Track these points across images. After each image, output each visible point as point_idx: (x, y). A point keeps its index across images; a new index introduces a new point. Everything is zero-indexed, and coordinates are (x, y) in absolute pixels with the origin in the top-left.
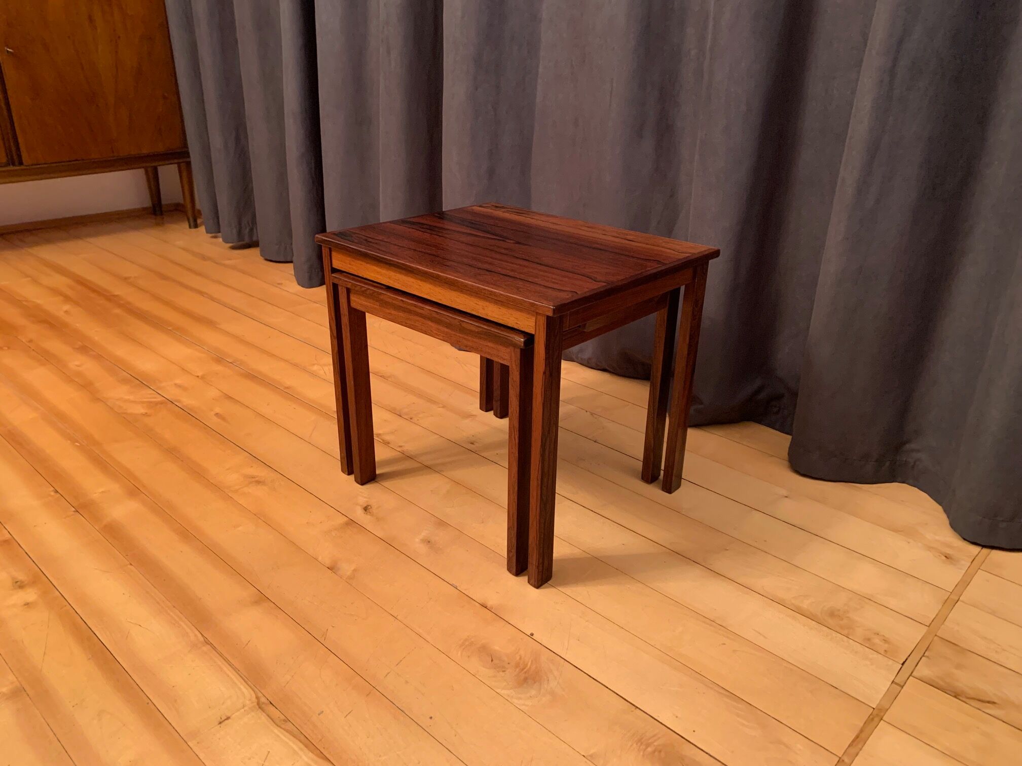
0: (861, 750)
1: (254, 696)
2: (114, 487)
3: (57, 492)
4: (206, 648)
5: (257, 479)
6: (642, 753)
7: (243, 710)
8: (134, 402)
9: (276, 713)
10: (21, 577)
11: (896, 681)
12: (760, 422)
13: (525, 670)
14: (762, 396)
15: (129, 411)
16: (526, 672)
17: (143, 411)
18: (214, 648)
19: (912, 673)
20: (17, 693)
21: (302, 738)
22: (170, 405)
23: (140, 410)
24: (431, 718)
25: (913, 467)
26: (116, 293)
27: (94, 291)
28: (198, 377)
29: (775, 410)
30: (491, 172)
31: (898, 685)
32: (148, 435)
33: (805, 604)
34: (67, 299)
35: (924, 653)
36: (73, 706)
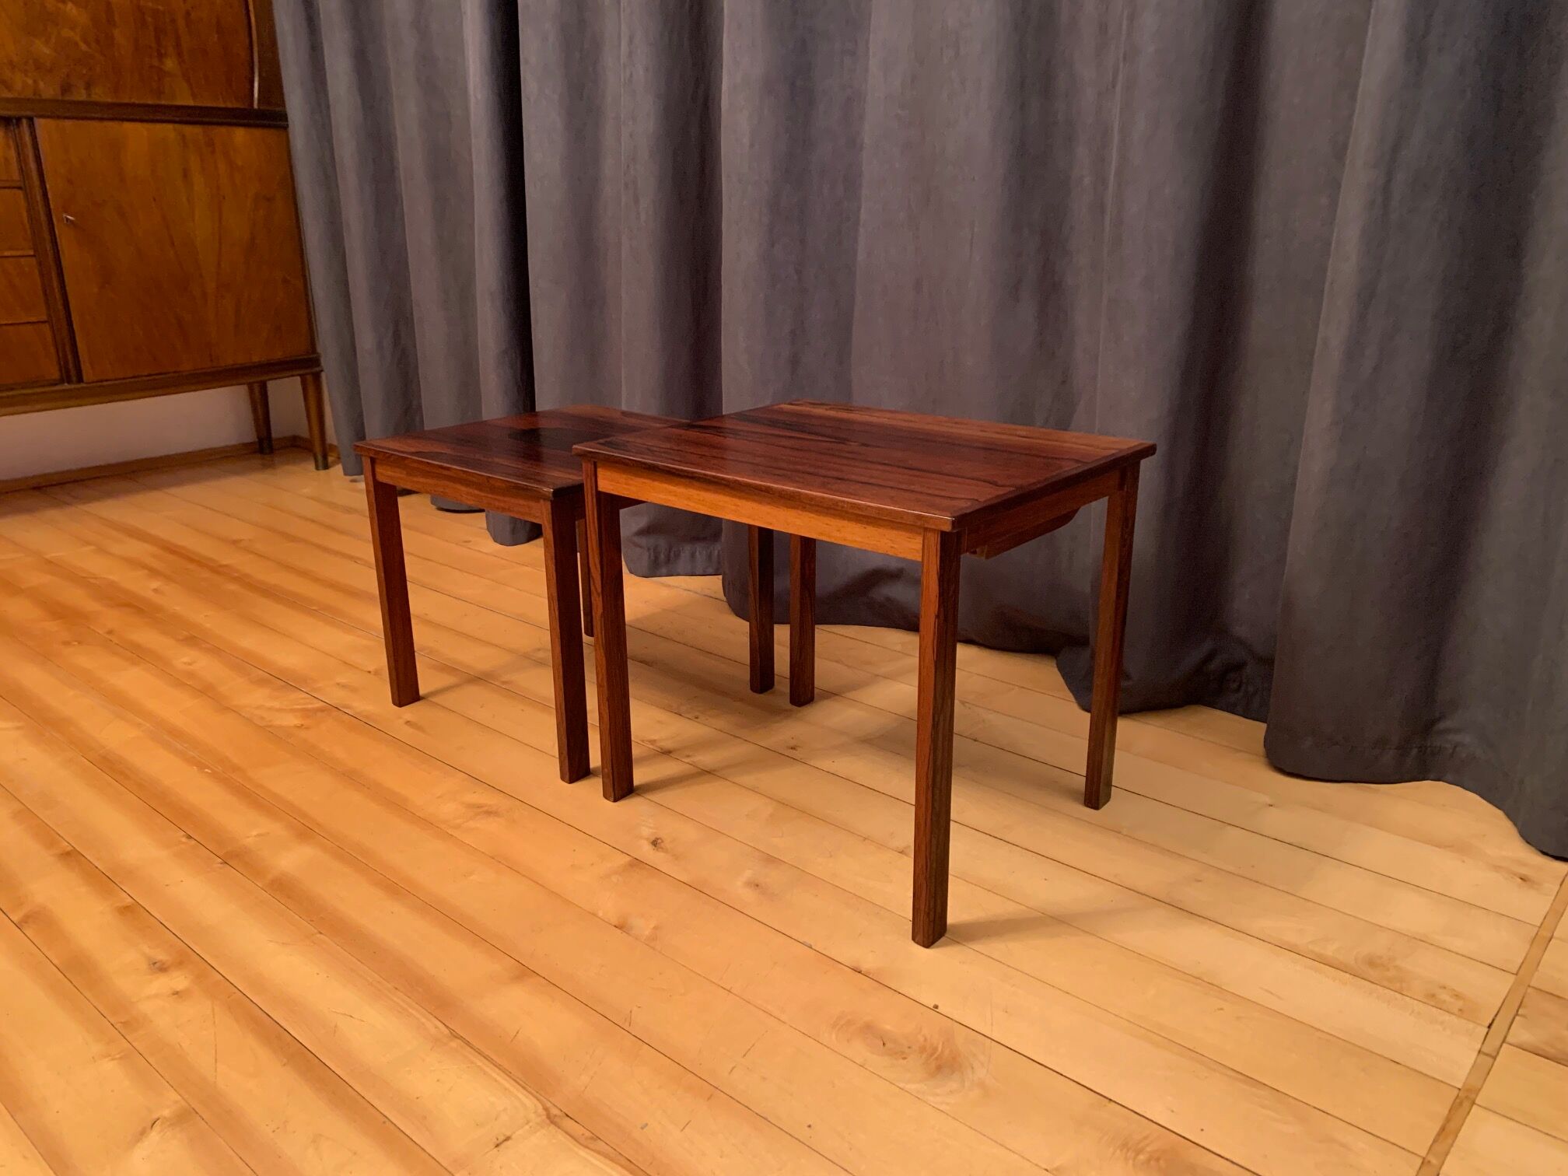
0: (1452, 1145)
1: (540, 1107)
2: (276, 829)
3: (190, 837)
4: (454, 1044)
5: (485, 809)
6: (1131, 1162)
7: (527, 1127)
8: (280, 710)
9: (578, 1130)
10: (161, 956)
11: (1484, 1050)
12: (1212, 705)
13: (936, 1056)
14: (1214, 665)
15: (277, 723)
16: (937, 1059)
17: (297, 722)
18: (468, 1043)
19: (1505, 1037)
20: (183, 1118)
21: (624, 1162)
22: (335, 713)
23: (291, 720)
24: (809, 1126)
25: (1452, 755)
26: (224, 563)
27: (191, 560)
28: (369, 672)
29: (1235, 686)
30: (794, 362)
31: (1488, 1056)
32: (310, 754)
33: (1330, 951)
34: (154, 573)
35: (1518, 1011)
36: (274, 1131)
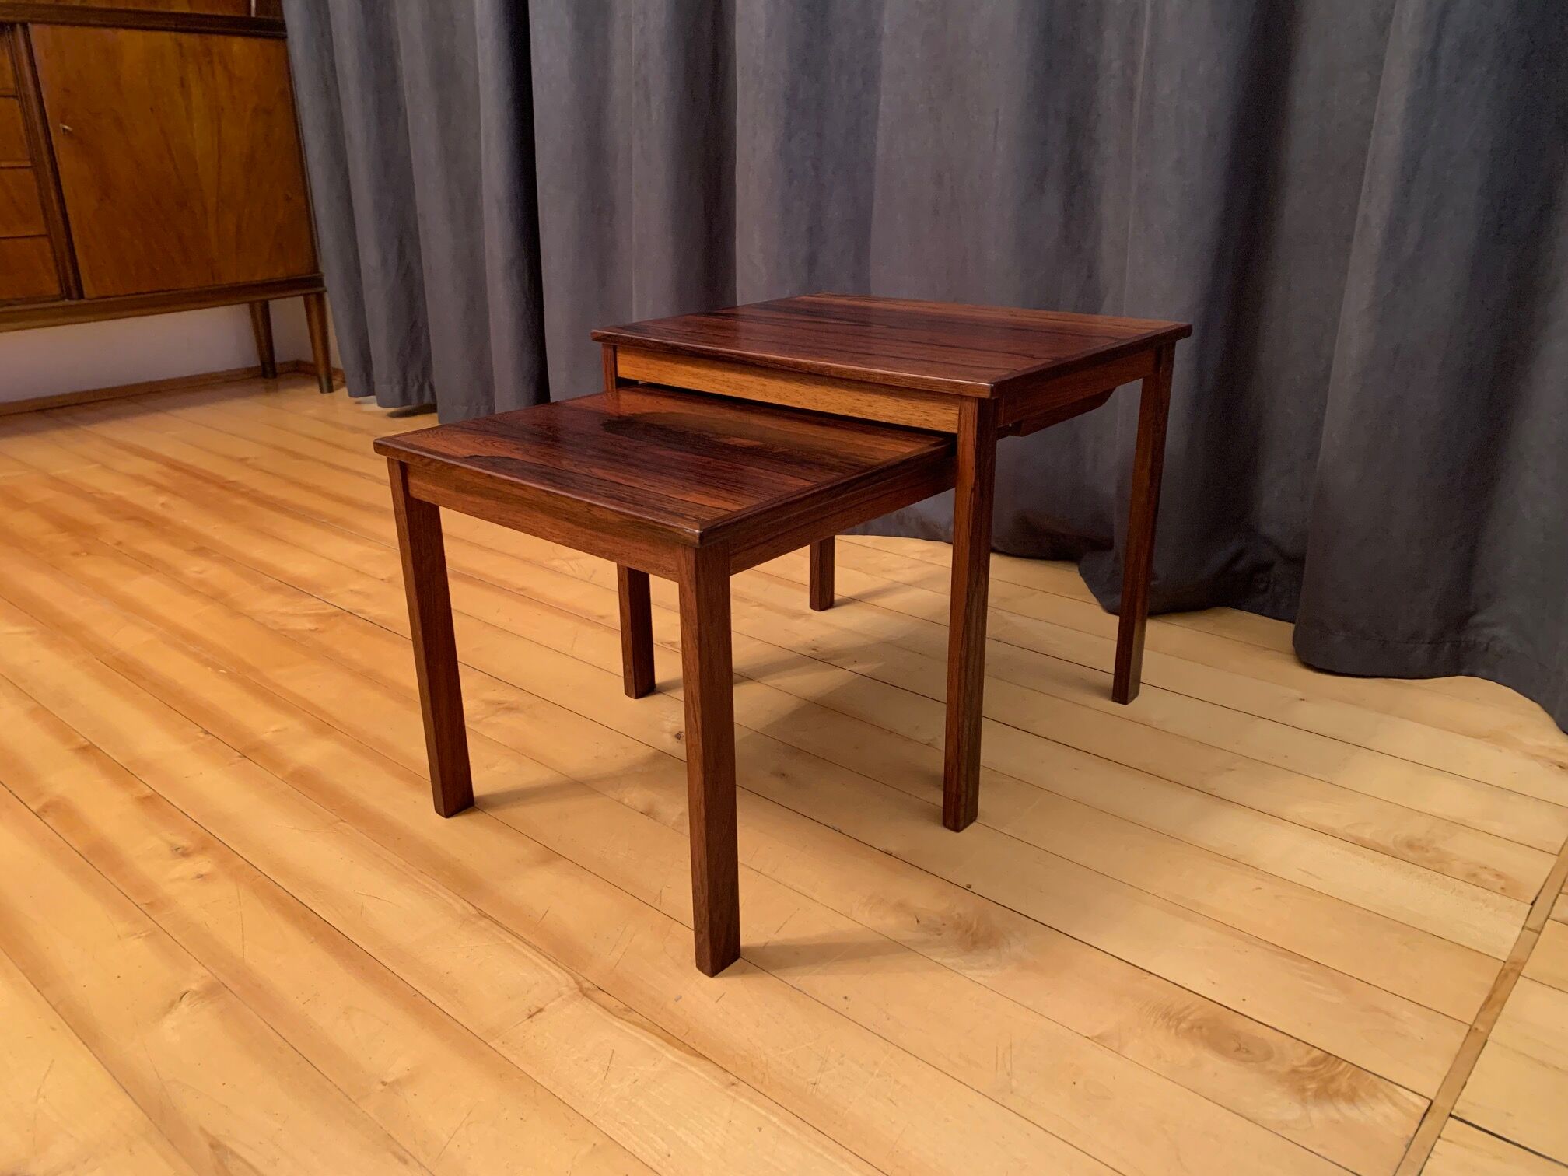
0: (1499, 1014)
1: (572, 981)
2: (294, 725)
3: (207, 733)
4: (483, 923)
5: (506, 705)
6: (1173, 1030)
7: (560, 999)
8: (294, 615)
9: (612, 1003)
10: (183, 842)
11: (1529, 925)
12: (1238, 605)
13: (971, 932)
14: (1241, 565)
15: (291, 626)
16: (972, 935)
17: (309, 626)
18: (497, 923)
19: (1549, 914)
20: (212, 991)
21: (659, 1031)
22: (350, 617)
23: (305, 625)
24: (846, 998)
25: (1487, 650)
26: (232, 478)
27: (198, 477)
28: (382, 580)
29: (1262, 586)
31: (1532, 932)
32: (327, 656)
33: (1367, 834)
34: (160, 489)
35: (1561, 889)
36: (304, 1003)
